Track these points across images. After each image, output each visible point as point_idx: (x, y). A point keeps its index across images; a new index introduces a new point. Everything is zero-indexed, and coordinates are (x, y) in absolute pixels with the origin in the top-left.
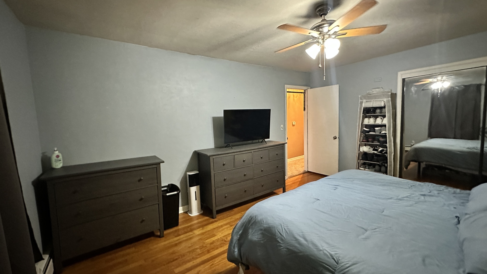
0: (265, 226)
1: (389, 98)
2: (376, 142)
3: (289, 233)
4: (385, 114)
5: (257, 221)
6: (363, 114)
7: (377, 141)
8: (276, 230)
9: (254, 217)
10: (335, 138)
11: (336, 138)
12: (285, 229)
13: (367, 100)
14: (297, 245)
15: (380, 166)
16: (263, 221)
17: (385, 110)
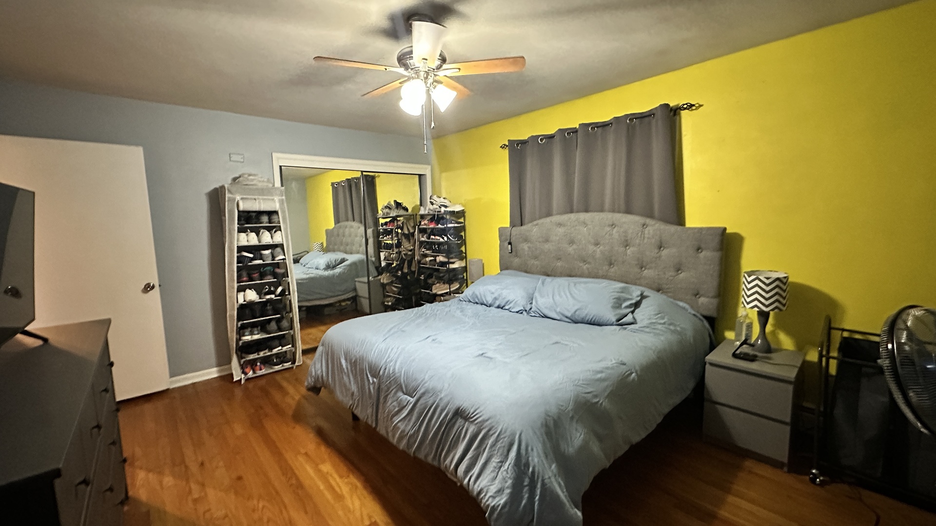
0: (570, 408)
1: (282, 196)
2: (269, 277)
3: (588, 383)
4: (279, 225)
5: (555, 417)
6: (238, 224)
7: (270, 274)
8: (583, 395)
9: (548, 418)
10: (148, 288)
11: (153, 287)
12: (583, 384)
13: (245, 197)
14: (606, 384)
15: (278, 321)
16: (562, 406)
17: (279, 218)
